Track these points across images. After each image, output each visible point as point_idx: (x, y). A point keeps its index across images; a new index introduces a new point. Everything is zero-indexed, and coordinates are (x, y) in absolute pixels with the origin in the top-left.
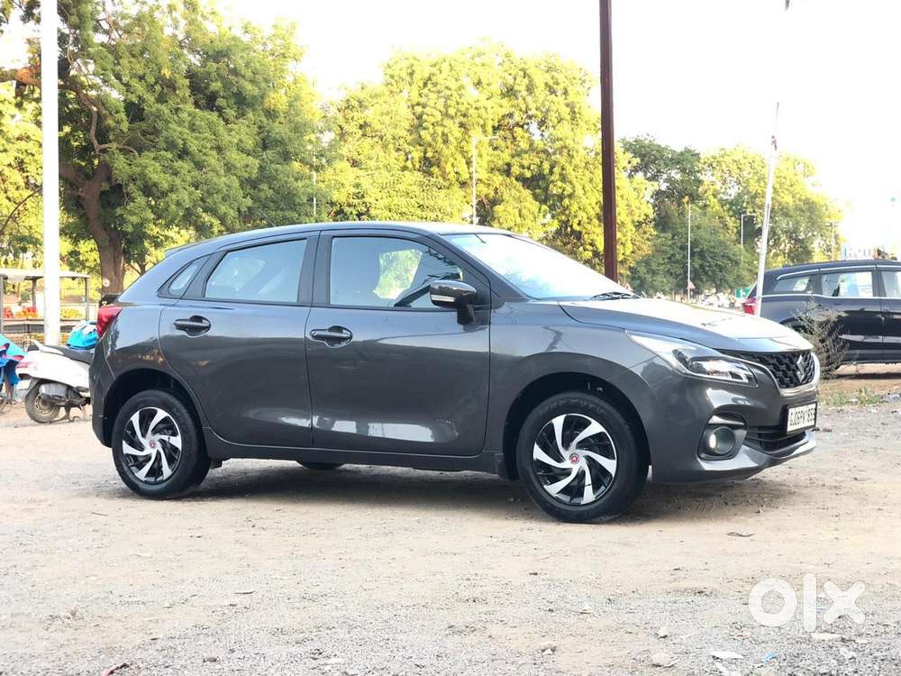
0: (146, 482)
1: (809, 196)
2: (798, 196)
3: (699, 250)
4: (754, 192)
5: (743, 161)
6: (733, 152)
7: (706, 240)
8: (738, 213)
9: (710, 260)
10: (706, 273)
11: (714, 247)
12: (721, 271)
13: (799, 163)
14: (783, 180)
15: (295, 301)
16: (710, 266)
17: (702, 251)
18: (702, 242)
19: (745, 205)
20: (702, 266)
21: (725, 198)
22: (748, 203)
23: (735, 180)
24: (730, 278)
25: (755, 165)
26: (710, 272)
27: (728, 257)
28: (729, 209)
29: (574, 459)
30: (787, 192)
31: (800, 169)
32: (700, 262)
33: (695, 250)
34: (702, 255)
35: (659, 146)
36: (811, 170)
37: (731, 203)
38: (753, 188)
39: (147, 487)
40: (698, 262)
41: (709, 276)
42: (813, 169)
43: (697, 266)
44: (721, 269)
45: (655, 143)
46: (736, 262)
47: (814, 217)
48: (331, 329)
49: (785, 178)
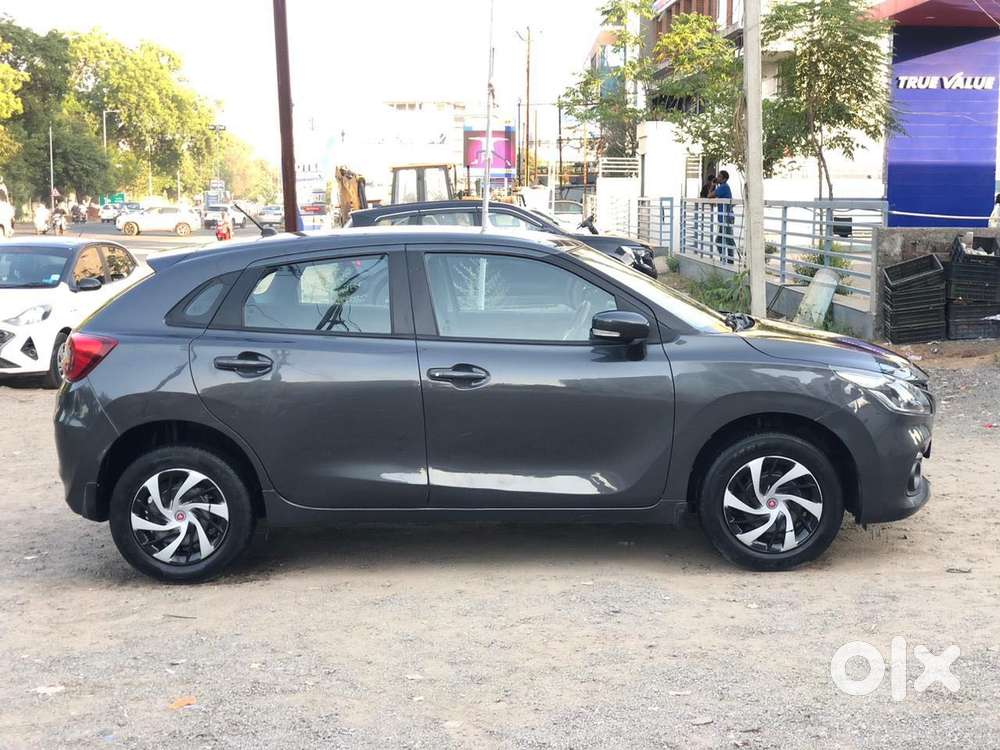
0: (171, 564)
1: (176, 93)
2: (164, 92)
3: (60, 151)
4: (116, 85)
5: (101, 49)
6: (89, 37)
7: (68, 139)
8: (98, 109)
9: (74, 163)
10: (70, 178)
11: (79, 148)
12: (87, 176)
13: (163, 55)
14: (148, 73)
15: (389, 331)
16: (74, 171)
17: (65, 152)
18: (65, 142)
19: (105, 99)
20: (66, 170)
21: (81, 90)
22: (109, 98)
23: (91, 70)
24: (98, 184)
25: (115, 54)
26: (75, 177)
27: (95, 160)
28: (87, 104)
29: (772, 504)
30: (152, 87)
31: (164, 61)
32: (63, 165)
33: (57, 151)
34: (64, 157)
35: (20, 28)
36: (178, 64)
37: (89, 96)
38: (114, 80)
39: (173, 570)
40: (61, 165)
41: (74, 182)
42: (179, 61)
43: (60, 170)
44: (87, 173)
45: (14, 24)
46: (104, 166)
47: (184, 117)
48: (457, 368)
49: (149, 71)
